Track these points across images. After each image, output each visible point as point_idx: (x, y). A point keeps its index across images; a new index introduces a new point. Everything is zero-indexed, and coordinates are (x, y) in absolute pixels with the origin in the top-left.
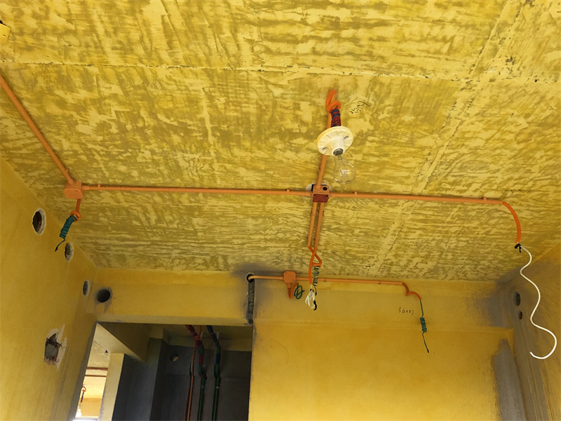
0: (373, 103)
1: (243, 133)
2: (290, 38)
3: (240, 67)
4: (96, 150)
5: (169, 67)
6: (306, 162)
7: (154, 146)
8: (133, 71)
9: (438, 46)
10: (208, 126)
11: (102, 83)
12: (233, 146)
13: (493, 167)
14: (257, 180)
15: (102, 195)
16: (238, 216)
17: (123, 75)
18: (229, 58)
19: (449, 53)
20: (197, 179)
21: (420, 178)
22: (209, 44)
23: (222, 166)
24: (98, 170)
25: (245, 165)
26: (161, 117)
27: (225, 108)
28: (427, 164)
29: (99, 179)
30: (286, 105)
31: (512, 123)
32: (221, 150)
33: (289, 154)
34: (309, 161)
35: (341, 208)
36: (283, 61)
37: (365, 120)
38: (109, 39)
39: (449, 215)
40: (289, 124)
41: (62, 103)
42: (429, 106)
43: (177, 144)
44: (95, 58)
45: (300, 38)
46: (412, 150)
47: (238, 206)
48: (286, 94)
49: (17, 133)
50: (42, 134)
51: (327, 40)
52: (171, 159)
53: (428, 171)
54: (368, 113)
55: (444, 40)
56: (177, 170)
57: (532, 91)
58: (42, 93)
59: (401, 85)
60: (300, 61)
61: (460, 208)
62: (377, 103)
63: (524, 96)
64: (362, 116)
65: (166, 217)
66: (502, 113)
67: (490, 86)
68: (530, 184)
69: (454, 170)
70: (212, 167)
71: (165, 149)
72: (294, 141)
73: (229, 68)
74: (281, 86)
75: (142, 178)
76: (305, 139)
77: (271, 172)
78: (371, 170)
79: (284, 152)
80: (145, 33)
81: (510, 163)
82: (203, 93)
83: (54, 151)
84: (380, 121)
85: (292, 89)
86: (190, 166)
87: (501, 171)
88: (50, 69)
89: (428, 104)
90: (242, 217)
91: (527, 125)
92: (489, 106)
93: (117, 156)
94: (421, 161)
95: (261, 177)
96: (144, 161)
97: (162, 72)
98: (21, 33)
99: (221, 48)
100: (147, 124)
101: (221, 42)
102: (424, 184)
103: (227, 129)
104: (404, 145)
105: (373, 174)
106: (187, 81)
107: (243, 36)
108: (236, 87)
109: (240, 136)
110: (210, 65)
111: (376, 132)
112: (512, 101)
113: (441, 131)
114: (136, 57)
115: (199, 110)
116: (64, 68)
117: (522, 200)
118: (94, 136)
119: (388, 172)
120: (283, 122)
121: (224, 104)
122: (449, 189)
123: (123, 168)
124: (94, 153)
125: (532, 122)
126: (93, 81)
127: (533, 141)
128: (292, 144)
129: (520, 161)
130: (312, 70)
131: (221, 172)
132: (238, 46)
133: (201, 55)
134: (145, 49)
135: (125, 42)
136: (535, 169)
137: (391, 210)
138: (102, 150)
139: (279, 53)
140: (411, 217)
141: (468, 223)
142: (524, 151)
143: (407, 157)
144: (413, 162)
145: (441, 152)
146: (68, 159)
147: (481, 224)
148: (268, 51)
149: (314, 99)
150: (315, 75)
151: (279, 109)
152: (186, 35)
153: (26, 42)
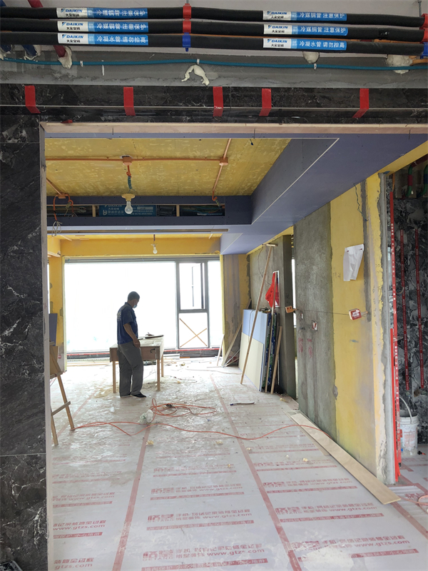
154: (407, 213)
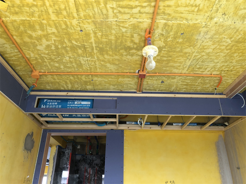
0: (165, 34)
1: (109, 48)
2: (129, 6)
3: (108, 19)
4: (45, 57)
5: (77, 20)
6: (136, 60)
7: (70, 55)
8: (62, 22)
9: (193, 8)
10: (94, 45)
11: (48, 28)
12: (105, 54)
13: (216, 61)
14: (115, 69)
15: (47, 76)
16: (106, 85)
17: (57, 24)
18: (103, 16)
19: (198, 11)
20: (89, 69)
21: (185, 66)
22: (95, 10)
23: (99, 63)
24: (46, 66)
25: (109, 62)
26: (74, 42)
27: (101, 38)
28: (188, 60)
29: (46, 70)
30: (128, 36)
31: (224, 42)
32: (99, 56)
33: (129, 57)
34: (137, 60)
35: (151, 80)
36: (126, 17)
37: (161, 42)
38: (51, 8)
39: (197, 82)
40: (129, 44)
41: (30, 37)
42: (189, 35)
43: (80, 53)
44: (45, 17)
45: (134, 6)
46: (182, 54)
47: (107, 80)
48: (127, 31)
49: (11, 50)
50: (22, 50)
51: (145, 7)
52: (77, 60)
53: (188, 63)
54: (163, 39)
55: (196, 6)
56: (80, 65)
57: (233, 27)
58: (22, 32)
59: (177, 26)
60: (134, 16)
61: (202, 79)
62: (167, 34)
63: (230, 29)
64: (160, 39)
65: (75, 86)
66: (220, 37)
67: (215, 26)
68: (232, 68)
69: (200, 62)
70: (95, 63)
71: (75, 56)
72: (131, 51)
73: (103, 20)
74: (126, 27)
75: (65, 69)
76: (136, 50)
77: (121, 65)
78: (164, 63)
79: (127, 56)
80: (67, 5)
81: (223, 59)
82: (92, 31)
83: (27, 58)
84: (168, 42)
85: (130, 29)
86: (86, 63)
87: (219, 62)
88: (25, 22)
89: (188, 34)
90: (108, 85)
91: (231, 42)
92: (215, 34)
93: (54, 59)
94: (185, 59)
95: (117, 67)
96: (66, 61)
97: (75, 22)
98: (13, 6)
99: (99, 11)
100: (67, 45)
101: (100, 9)
102: (186, 69)
103: (102, 47)
104: (178, 52)
105: (165, 65)
106: (85, 26)
107: (109, 6)
108: (106, 28)
109: (107, 49)
110: (95, 19)
111: (166, 47)
112: (224, 32)
113: (194, 46)
114: (63, 16)
115: (90, 39)
116: (32, 21)
117: (229, 75)
118: (44, 51)
119: (171, 64)
120: (127, 43)
121: (101, 36)
122: (197, 71)
123: (57, 65)
124: (44, 58)
125: (233, 41)
126: (44, 27)
127: (233, 49)
128: (130, 52)
129: (228, 58)
130: (139, 20)
131: (99, 65)
132: (107, 10)
133: (91, 14)
134: (67, 12)
135: (58, 9)
136: (234, 61)
137: (172, 80)
138: (48, 57)
139: (125, 13)
140: (181, 83)
141: (205, 85)
142: (229, 53)
143: (179, 57)
144: (182, 59)
145: (194, 54)
146: (33, 61)
147: (211, 86)
148: (120, 12)
149: (139, 33)
150: (140, 22)
151: (124, 37)
152: (85, 6)
153: (15, 10)
154: (93, 161)
